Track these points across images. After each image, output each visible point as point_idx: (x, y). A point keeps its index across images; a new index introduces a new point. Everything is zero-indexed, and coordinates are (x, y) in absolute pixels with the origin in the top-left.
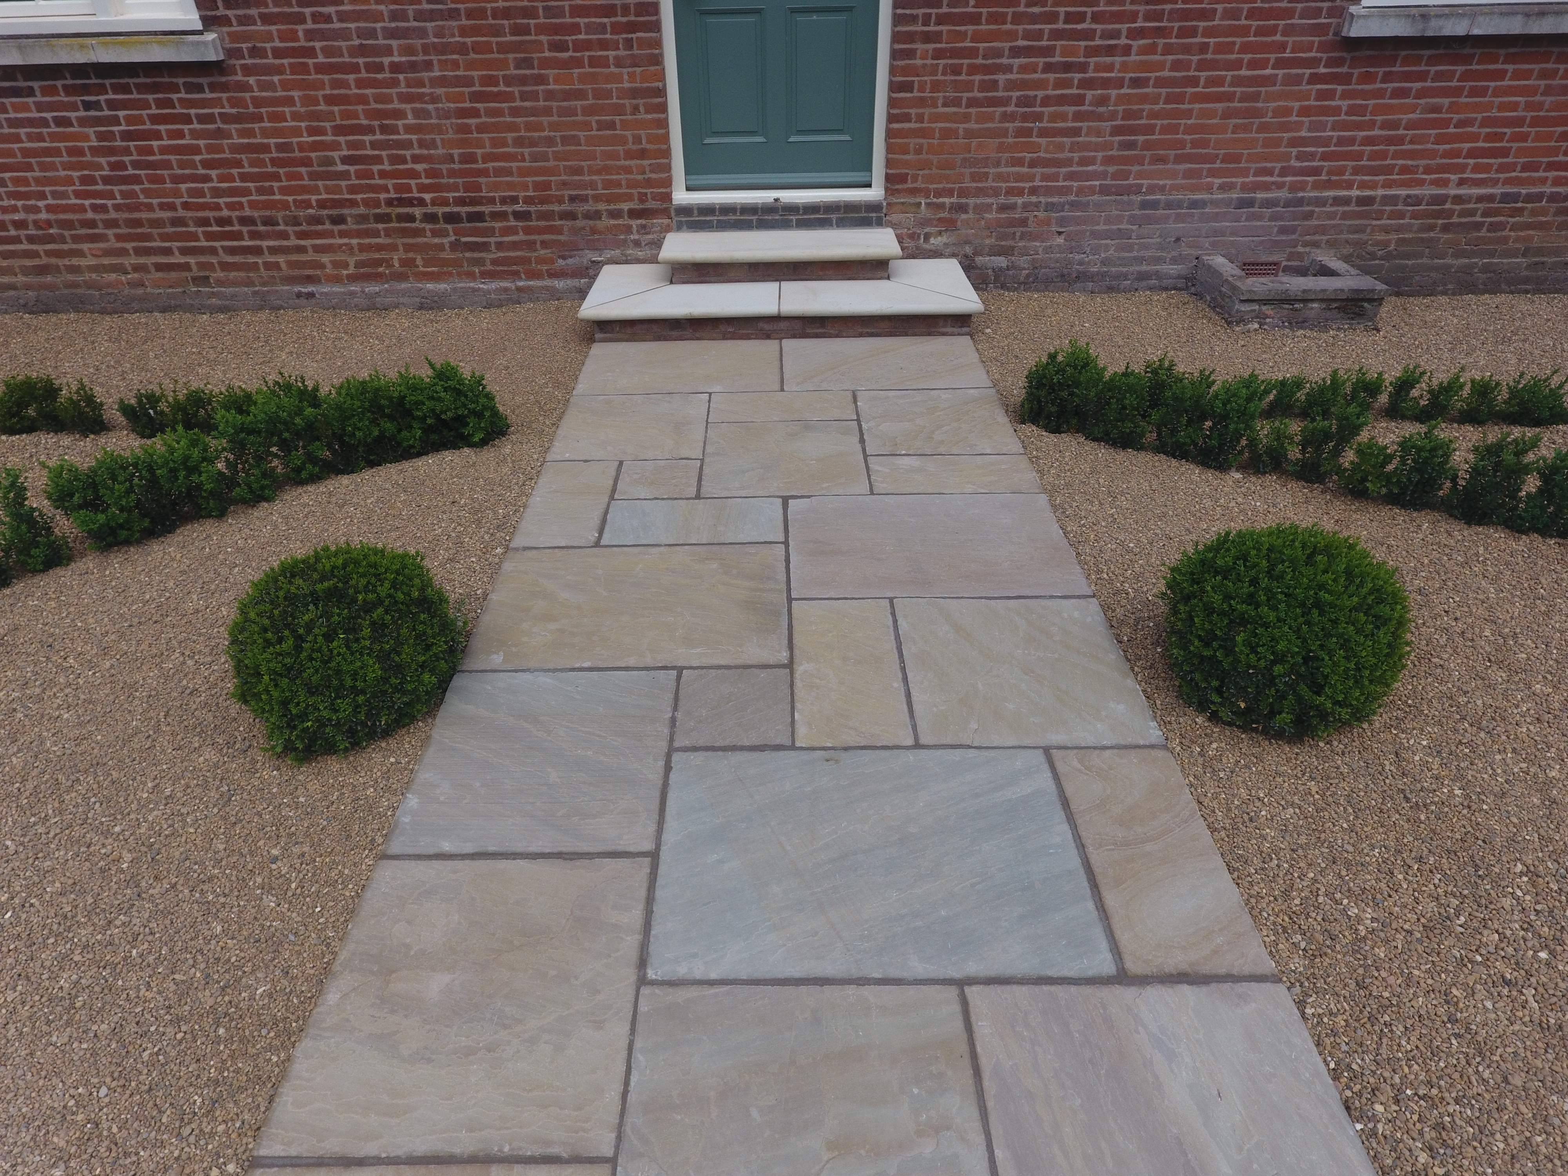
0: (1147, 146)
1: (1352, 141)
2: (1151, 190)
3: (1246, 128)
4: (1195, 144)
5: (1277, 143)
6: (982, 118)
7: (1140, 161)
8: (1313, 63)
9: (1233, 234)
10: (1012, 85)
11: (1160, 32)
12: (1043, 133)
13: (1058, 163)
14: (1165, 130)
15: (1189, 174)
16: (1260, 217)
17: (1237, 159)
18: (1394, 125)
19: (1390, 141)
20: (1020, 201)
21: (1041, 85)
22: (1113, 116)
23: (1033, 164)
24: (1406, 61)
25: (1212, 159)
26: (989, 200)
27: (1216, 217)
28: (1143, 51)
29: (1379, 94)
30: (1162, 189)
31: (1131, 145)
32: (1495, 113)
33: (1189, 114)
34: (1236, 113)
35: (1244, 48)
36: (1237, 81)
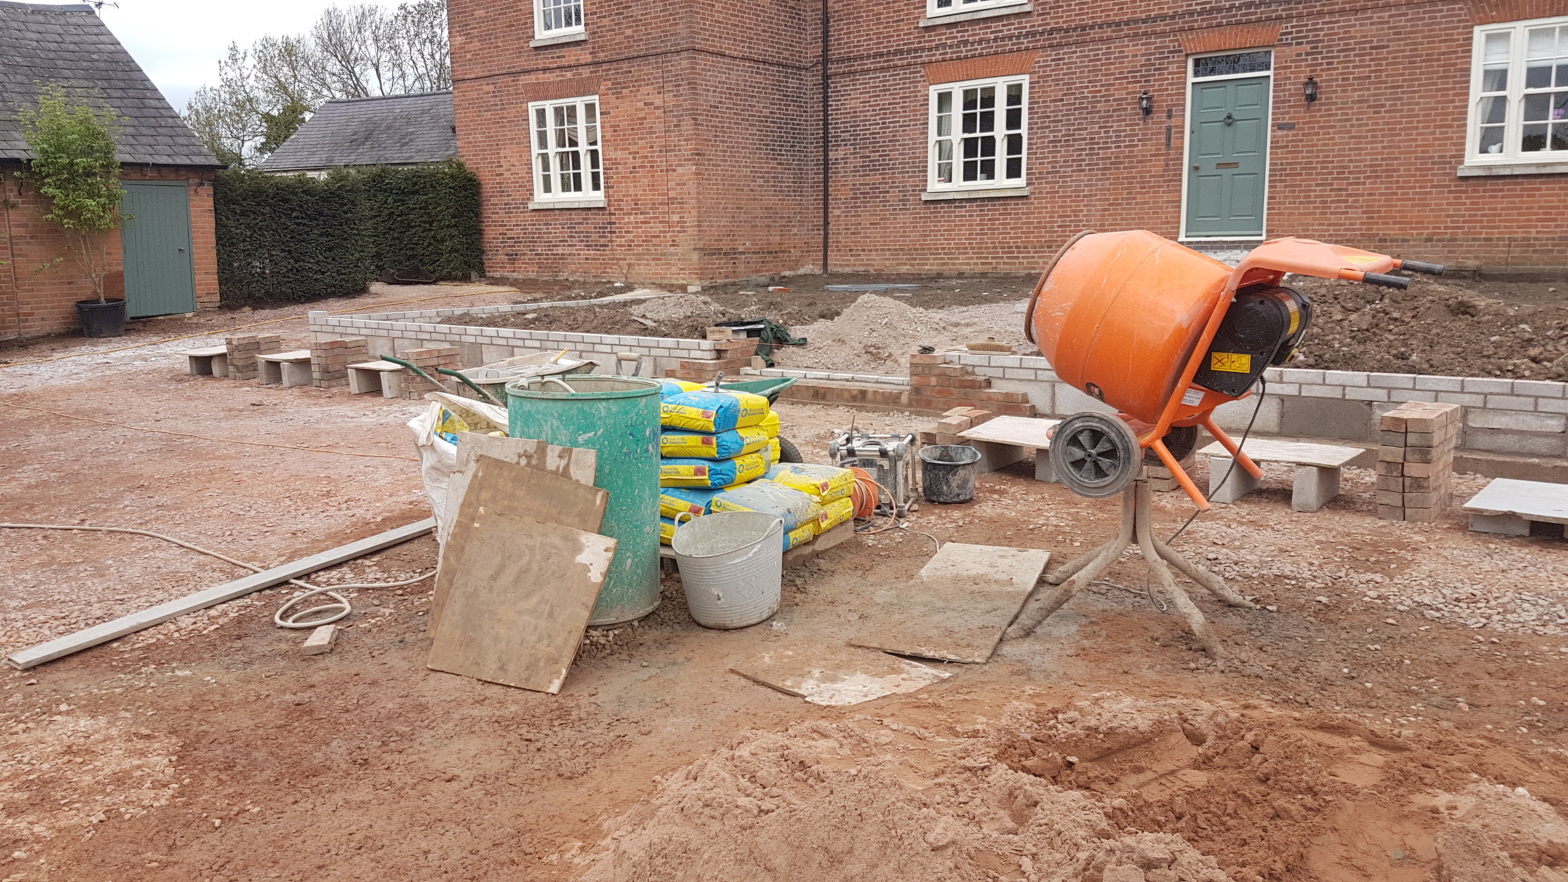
1: (1476, 216)
3: (1424, 211)
4: (1401, 217)
6: (1305, 208)
7: (1377, 224)
8: (1447, 186)
10: (1316, 196)
11: (1377, 177)
12: (1331, 213)
13: (1341, 225)
15: (1400, 229)
16: (1437, 246)
17: (1423, 223)
18: (1496, 209)
19: (1494, 215)
21: (1329, 196)
23: (1329, 225)
24: (1491, 185)
28: (1370, 183)
29: (1484, 197)
31: (1372, 218)
33: (1396, 206)
34: (1418, 205)
35: (1416, 181)
36: (1415, 193)
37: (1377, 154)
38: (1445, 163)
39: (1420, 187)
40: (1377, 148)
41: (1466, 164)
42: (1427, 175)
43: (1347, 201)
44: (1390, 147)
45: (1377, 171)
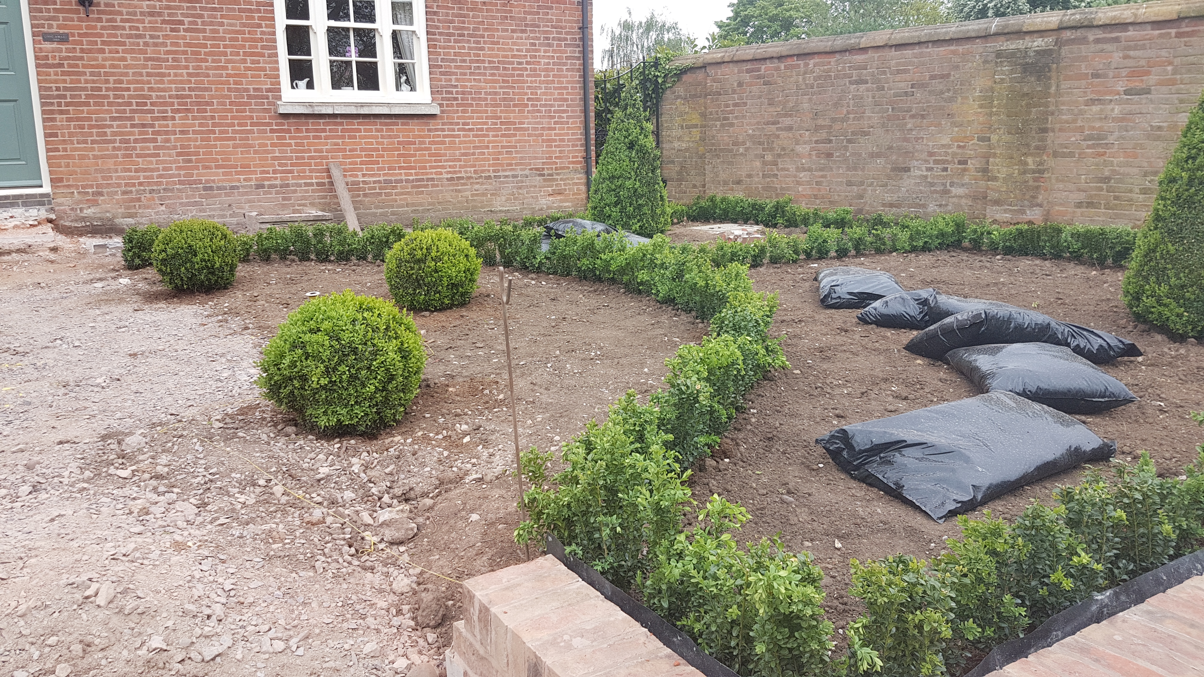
0: (198, 161)
1: (303, 158)
2: (207, 181)
3: (248, 152)
4: (223, 160)
5: (266, 159)
6: (101, 149)
7: (197, 168)
8: (268, 124)
9: (259, 201)
10: (115, 134)
11: (188, 111)
12: (139, 156)
13: (152, 170)
14: (204, 154)
15: (225, 174)
17: (248, 166)
18: (321, 151)
19: (321, 158)
20: (134, 189)
21: (131, 134)
22: (175, 147)
23: (137, 171)
25: (236, 167)
26: (116, 190)
27: (246, 193)
28: (181, 118)
29: (308, 138)
30: (214, 181)
31: (190, 161)
32: (364, 146)
33: (215, 146)
34: (240, 146)
35: (233, 118)
36: (235, 132)
37: (182, 82)
38: (262, 97)
39: (239, 125)
40: (181, 75)
41: (284, 99)
42: (244, 111)
43: (155, 140)
44: (197, 75)
45: (186, 104)
